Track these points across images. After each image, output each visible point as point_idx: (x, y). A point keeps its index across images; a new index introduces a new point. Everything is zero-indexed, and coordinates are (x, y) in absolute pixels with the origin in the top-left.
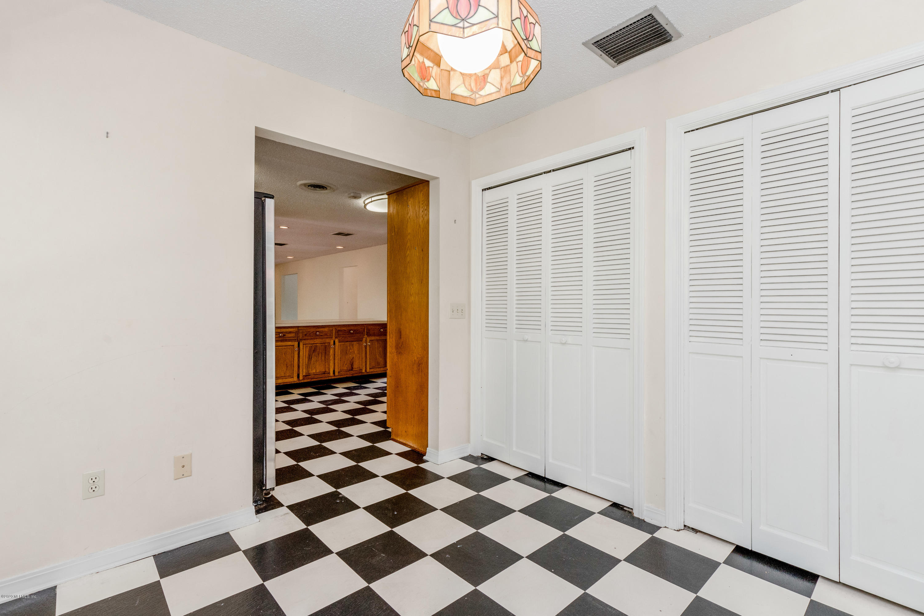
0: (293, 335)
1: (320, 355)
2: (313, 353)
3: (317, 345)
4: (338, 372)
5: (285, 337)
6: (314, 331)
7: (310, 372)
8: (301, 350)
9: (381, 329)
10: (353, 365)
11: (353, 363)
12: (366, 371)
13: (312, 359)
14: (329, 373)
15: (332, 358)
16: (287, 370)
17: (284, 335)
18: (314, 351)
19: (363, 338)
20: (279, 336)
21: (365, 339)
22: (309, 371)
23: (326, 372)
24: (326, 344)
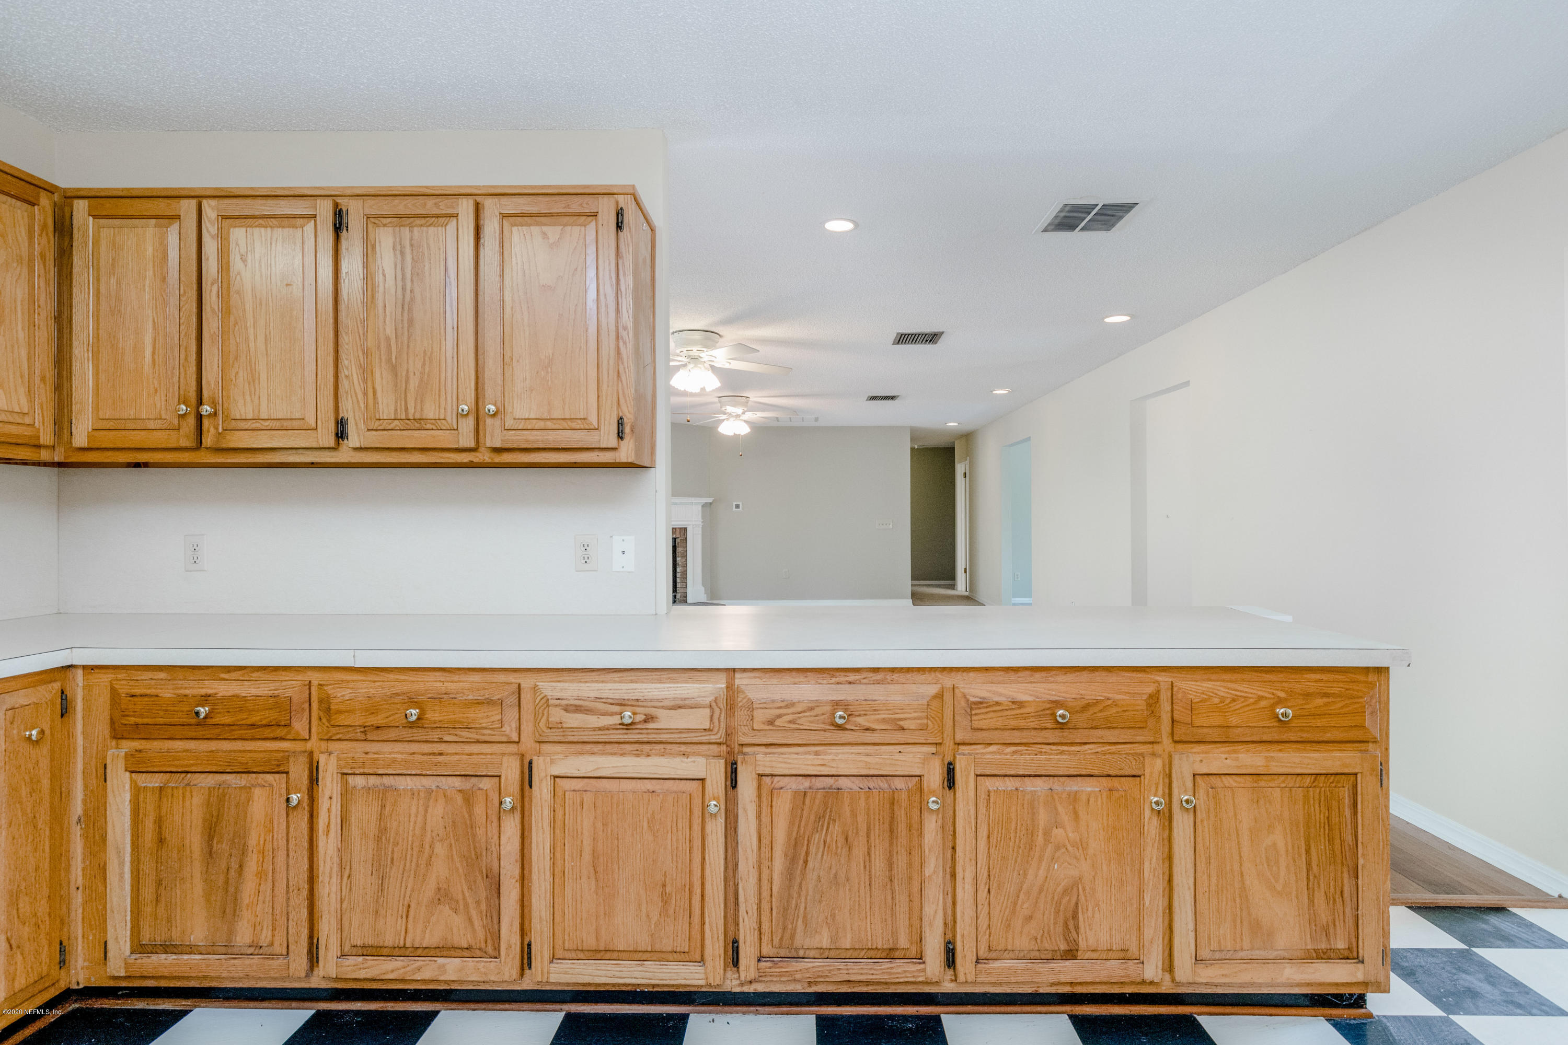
0: (698, 719)
1: (859, 851)
2: (815, 829)
3: (843, 783)
4: (978, 961)
5: (651, 725)
6: (818, 704)
7: (798, 942)
8: (745, 810)
9: (1280, 702)
10: (1077, 928)
11: (1075, 916)
12: (1169, 967)
13: (810, 865)
14: (920, 958)
15: (933, 866)
16: (664, 914)
17: (649, 719)
18: (820, 818)
19: (1148, 760)
20: (616, 720)
21: (1159, 763)
22: (792, 937)
23: (897, 954)
24: (898, 783)
